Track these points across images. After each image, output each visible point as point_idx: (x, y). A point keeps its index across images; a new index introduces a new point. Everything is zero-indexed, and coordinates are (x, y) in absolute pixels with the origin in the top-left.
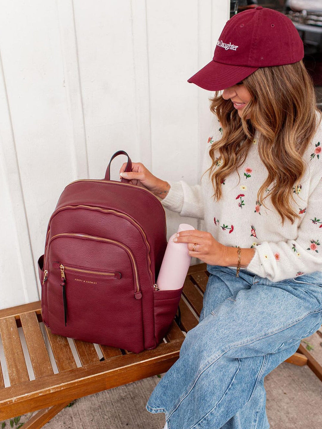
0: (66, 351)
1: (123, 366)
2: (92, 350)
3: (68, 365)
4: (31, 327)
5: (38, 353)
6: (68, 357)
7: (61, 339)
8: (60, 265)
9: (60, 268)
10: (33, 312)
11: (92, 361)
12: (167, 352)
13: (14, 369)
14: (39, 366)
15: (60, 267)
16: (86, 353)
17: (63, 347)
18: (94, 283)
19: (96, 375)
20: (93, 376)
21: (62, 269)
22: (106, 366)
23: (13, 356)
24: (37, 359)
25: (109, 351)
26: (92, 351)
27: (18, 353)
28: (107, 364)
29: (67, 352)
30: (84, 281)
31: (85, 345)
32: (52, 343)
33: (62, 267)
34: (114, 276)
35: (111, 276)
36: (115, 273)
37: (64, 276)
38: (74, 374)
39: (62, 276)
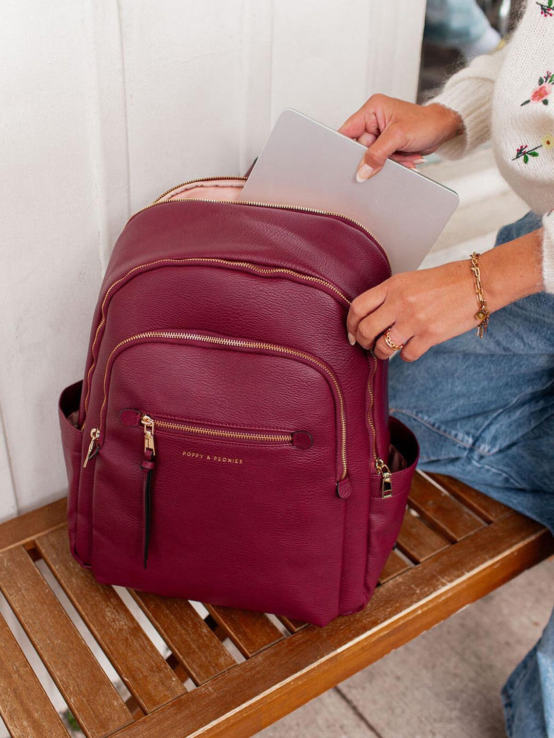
0: (141, 646)
1: (300, 669)
2: (207, 636)
3: (161, 687)
4: (26, 589)
5: (73, 665)
6: (154, 665)
7: (116, 613)
8: (142, 416)
9: (143, 425)
10: (17, 548)
11: (217, 665)
12: (389, 614)
13: (25, 723)
14: (87, 701)
15: (143, 422)
16: (194, 646)
17: (128, 636)
18: (236, 462)
19: (244, 706)
20: (238, 709)
21: (149, 428)
22: (259, 676)
23: (10, 683)
24: (76, 682)
25: (247, 630)
26: (205, 638)
27: (18, 671)
28: (258, 669)
29: (144, 650)
30: (208, 458)
31: (183, 622)
32: (98, 630)
33: (147, 420)
34: (291, 442)
35: (285, 442)
36: (292, 434)
37: (152, 446)
38: (187, 712)
39: (146, 446)
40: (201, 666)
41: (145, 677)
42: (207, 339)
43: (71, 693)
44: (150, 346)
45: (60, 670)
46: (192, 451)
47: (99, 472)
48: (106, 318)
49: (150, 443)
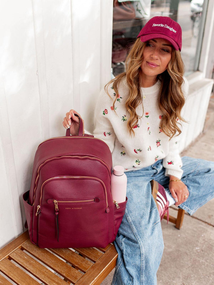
3: (86, 265)
4: (37, 250)
6: (82, 260)
7: (65, 250)
8: (53, 200)
9: (54, 203)
11: (98, 256)
14: (68, 273)
16: (90, 253)
17: (72, 255)
18: (80, 208)
19: (109, 263)
21: (56, 203)
24: (63, 270)
27: (46, 272)
28: (109, 254)
29: (78, 257)
30: (73, 209)
33: (55, 201)
34: (94, 201)
35: (92, 201)
36: (94, 199)
37: (57, 208)
38: (96, 269)
39: (56, 208)
40: (94, 257)
41: (81, 263)
42: (69, 177)
43: (63, 273)
44: (54, 181)
45: (57, 268)
46: (68, 207)
47: (40, 217)
48: (39, 174)
49: (57, 207)
